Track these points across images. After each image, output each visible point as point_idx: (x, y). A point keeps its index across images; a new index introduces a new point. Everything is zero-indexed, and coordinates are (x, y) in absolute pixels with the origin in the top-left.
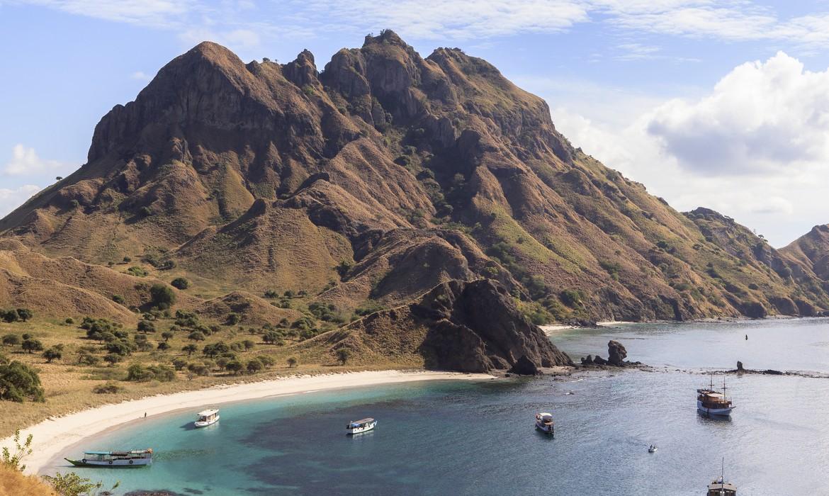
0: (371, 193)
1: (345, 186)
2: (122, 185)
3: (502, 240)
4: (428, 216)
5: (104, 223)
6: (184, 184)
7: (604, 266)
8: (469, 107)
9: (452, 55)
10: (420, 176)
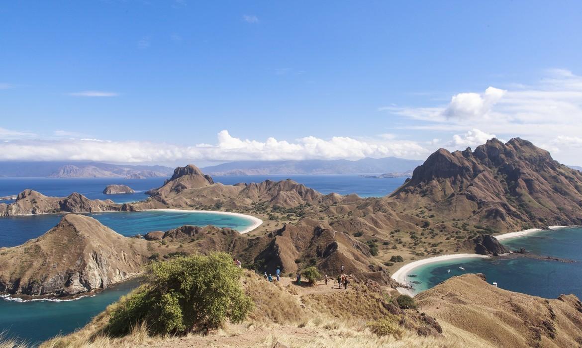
0: (484, 188)
1: (477, 187)
2: (420, 187)
3: (524, 201)
4: (502, 194)
5: (416, 197)
6: (435, 187)
7: (558, 208)
8: (520, 158)
9: (516, 140)
10: (502, 182)
